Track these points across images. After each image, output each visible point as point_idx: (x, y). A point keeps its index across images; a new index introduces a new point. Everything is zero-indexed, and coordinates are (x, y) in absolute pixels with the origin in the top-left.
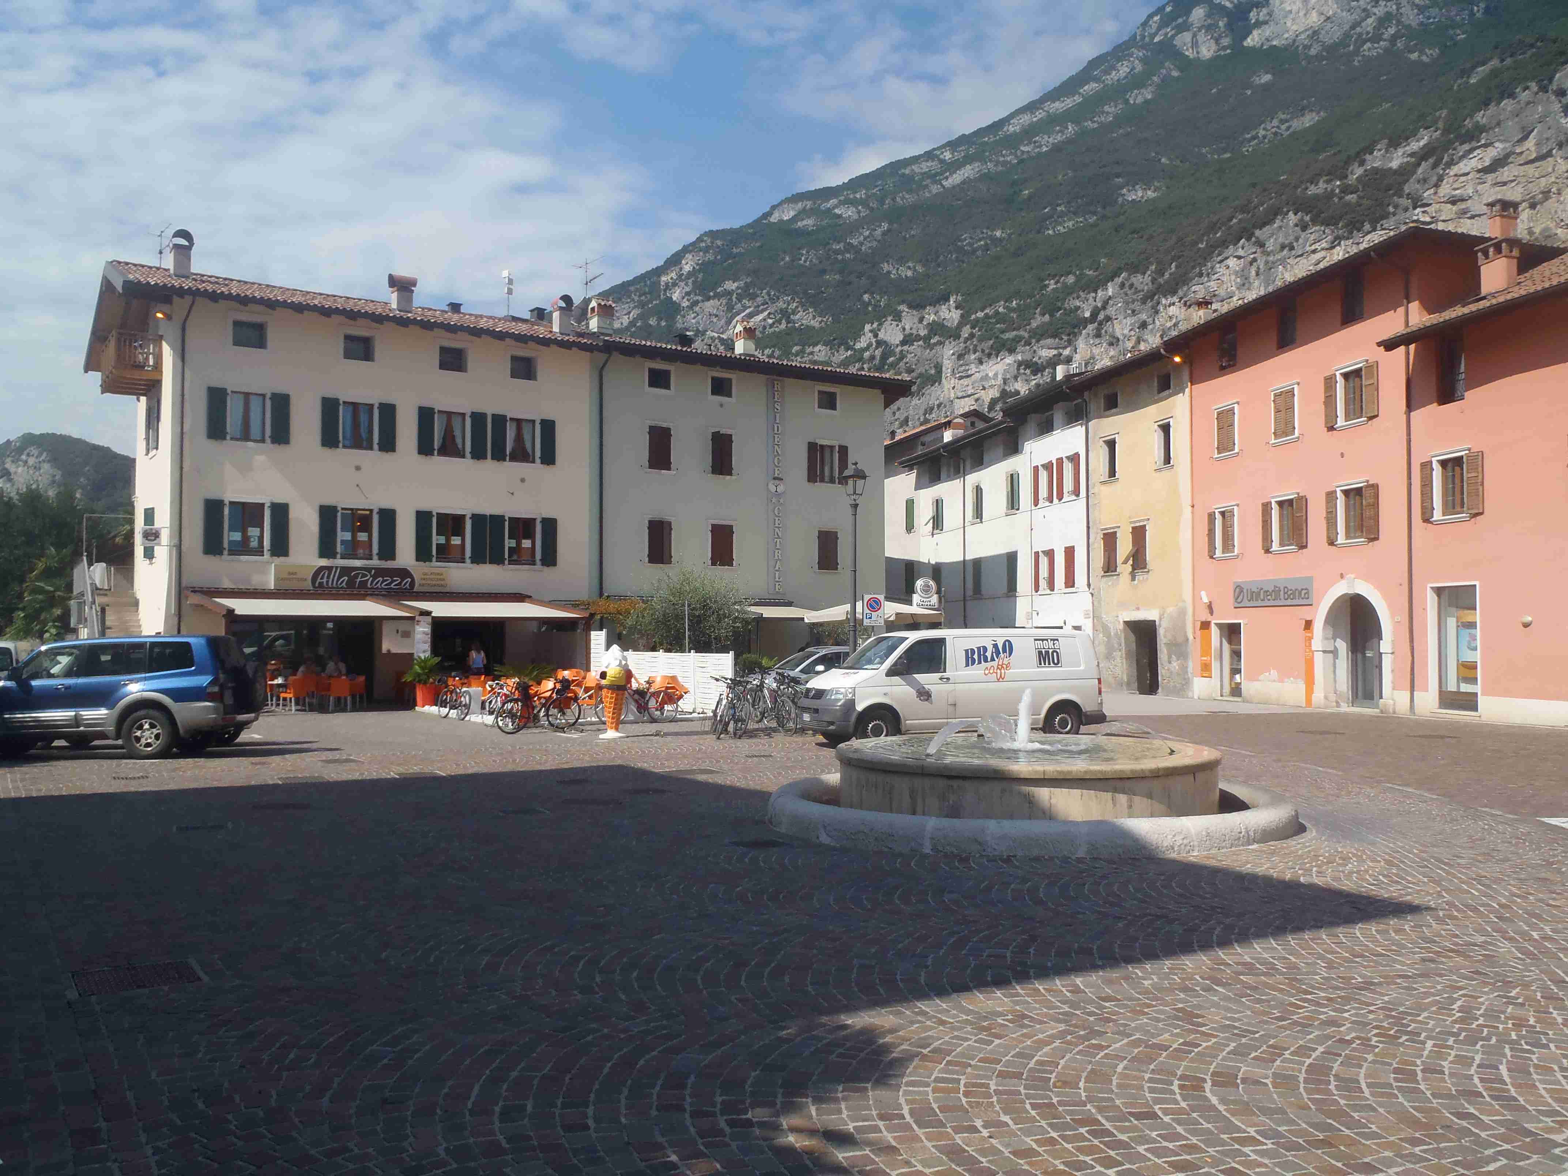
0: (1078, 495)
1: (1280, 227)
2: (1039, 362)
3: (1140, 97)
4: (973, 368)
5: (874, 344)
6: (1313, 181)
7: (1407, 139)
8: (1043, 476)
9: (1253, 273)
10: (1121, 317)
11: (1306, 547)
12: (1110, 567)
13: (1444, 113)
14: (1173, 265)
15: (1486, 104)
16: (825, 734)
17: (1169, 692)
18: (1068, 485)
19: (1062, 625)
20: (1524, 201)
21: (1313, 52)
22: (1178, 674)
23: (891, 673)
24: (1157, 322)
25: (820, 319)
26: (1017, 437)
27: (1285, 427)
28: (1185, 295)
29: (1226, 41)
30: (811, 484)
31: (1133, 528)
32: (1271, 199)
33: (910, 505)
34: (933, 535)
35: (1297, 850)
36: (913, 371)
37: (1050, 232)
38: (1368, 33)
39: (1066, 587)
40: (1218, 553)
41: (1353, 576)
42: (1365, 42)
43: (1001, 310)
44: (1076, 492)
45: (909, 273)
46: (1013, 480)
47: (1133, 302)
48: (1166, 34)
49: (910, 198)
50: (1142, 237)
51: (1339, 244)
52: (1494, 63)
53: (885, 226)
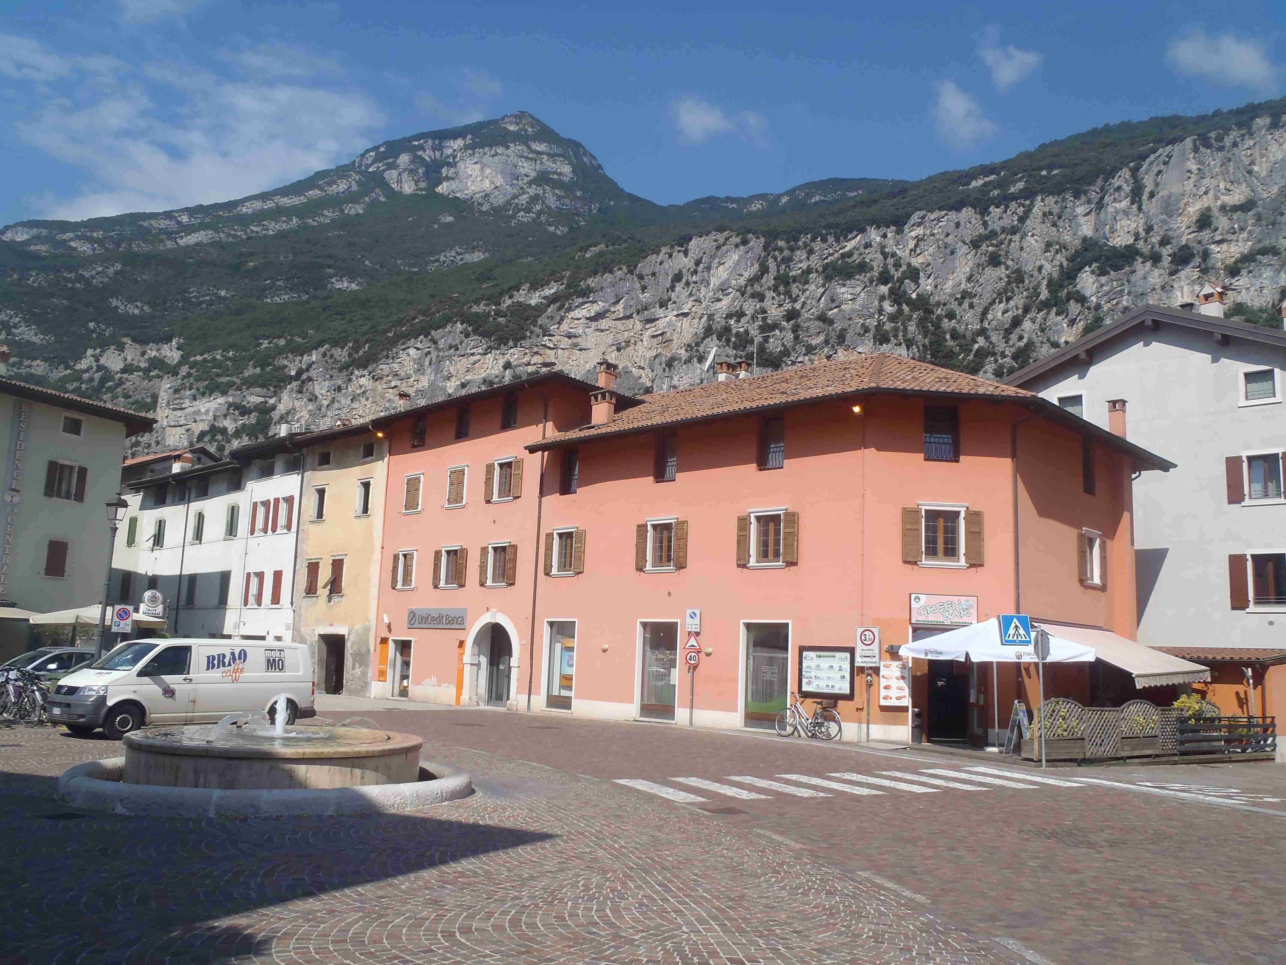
0: (289, 530)
1: (450, 332)
2: (248, 406)
3: (353, 210)
4: (187, 403)
5: (95, 367)
6: (477, 302)
7: (542, 286)
8: (261, 511)
9: (427, 363)
10: (320, 379)
11: (464, 586)
12: (311, 590)
13: (568, 274)
14: (367, 346)
15: (595, 274)
16: (69, 726)
17: (351, 693)
18: (282, 520)
19: (265, 634)
20: (613, 345)
21: (484, 208)
22: (359, 678)
23: (141, 674)
24: (349, 388)
25: (42, 337)
26: (241, 476)
27: (456, 497)
28: (374, 371)
29: (422, 185)
30: (46, 498)
31: (334, 561)
32: (445, 309)
33: (133, 522)
34: (152, 550)
35: (473, 805)
36: (130, 397)
37: (269, 300)
38: (522, 205)
39: (272, 604)
40: (399, 586)
41: (495, 610)
42: (519, 210)
43: (218, 357)
44: (288, 527)
45: (136, 311)
46: (233, 511)
47: (332, 369)
48: (379, 167)
49: (146, 248)
50: (343, 319)
51: (490, 352)
52: (602, 246)
53: (118, 266)
